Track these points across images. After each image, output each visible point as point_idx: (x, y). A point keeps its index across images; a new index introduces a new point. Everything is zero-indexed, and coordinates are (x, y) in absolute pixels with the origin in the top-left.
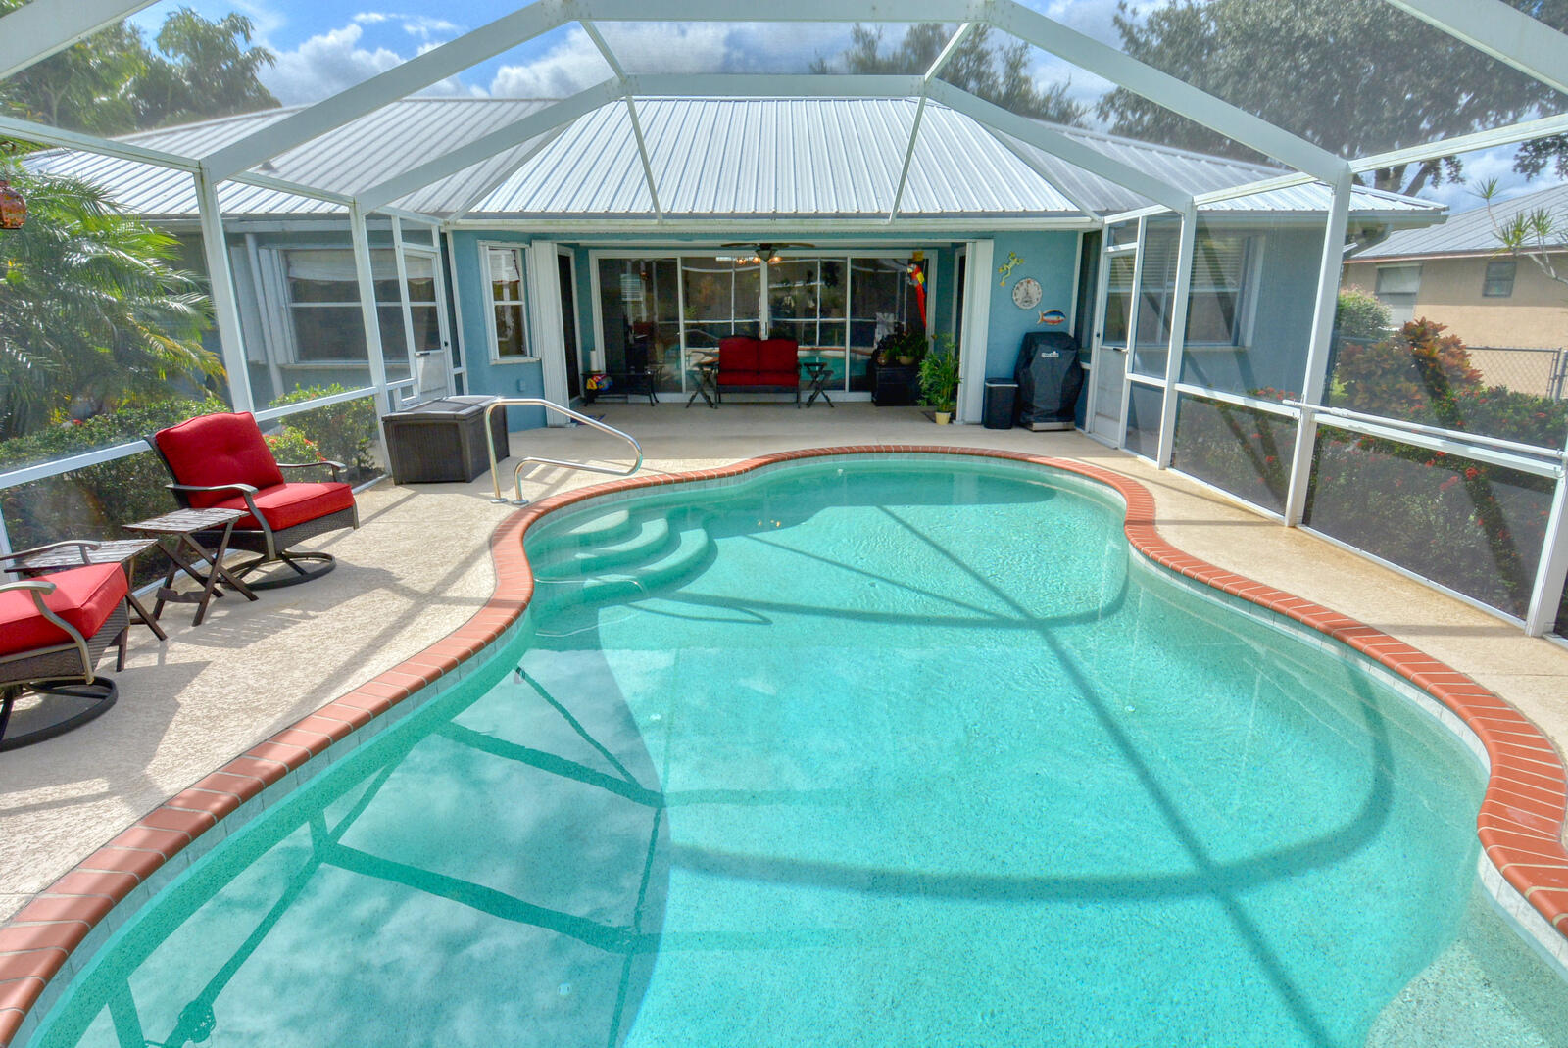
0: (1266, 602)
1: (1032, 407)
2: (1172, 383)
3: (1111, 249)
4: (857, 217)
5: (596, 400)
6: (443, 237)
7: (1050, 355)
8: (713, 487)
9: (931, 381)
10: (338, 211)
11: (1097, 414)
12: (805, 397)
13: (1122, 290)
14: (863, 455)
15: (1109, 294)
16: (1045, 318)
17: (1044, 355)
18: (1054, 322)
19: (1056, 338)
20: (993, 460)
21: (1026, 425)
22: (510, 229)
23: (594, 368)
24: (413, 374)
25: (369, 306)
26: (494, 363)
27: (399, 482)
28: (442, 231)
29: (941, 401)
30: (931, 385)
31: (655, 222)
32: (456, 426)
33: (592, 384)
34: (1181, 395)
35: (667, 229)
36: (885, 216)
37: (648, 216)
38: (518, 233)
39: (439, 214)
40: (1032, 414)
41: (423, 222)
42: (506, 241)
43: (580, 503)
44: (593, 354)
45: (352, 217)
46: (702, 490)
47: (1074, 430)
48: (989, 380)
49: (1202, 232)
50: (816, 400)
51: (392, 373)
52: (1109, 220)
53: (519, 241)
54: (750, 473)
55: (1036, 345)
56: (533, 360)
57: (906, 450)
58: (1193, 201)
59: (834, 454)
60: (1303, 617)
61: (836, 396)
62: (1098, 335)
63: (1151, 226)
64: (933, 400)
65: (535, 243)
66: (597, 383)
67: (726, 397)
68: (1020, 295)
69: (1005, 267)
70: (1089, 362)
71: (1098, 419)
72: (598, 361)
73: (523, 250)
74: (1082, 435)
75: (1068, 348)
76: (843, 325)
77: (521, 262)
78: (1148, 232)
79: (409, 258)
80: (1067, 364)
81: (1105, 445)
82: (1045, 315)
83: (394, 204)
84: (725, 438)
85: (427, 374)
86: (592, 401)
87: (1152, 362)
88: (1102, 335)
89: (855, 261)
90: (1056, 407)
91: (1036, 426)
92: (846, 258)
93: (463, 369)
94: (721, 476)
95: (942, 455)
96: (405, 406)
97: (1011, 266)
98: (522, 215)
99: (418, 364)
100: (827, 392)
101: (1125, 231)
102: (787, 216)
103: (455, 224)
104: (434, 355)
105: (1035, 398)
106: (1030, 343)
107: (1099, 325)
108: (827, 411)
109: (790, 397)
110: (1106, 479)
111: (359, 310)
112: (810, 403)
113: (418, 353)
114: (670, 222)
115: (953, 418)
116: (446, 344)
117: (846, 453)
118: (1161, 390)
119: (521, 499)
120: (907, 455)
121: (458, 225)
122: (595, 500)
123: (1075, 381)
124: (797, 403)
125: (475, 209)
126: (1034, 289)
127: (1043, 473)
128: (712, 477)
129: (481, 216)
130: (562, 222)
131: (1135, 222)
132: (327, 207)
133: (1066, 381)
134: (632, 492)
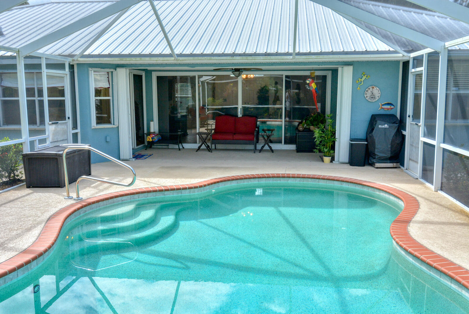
0: (446, 271)
1: (375, 155)
2: (439, 143)
3: (413, 70)
4: (277, 55)
5: (153, 147)
6: (72, 67)
7: (383, 127)
8: (186, 194)
9: (320, 139)
10: (6, 55)
11: (410, 159)
12: (259, 147)
13: (419, 92)
14: (275, 179)
15: (415, 94)
16: (384, 107)
17: (380, 126)
18: (388, 109)
19: (389, 118)
20: (345, 183)
21: (372, 165)
22: (103, 62)
23: (152, 130)
24: (47, 133)
25: (23, 99)
26: (93, 128)
27: (28, 187)
28: (71, 64)
29: (326, 150)
30: (321, 142)
31: (173, 58)
32: (57, 159)
33: (149, 139)
34: (444, 150)
35: (179, 62)
36: (290, 54)
37: (170, 55)
38: (110, 64)
39: (71, 56)
40: (375, 158)
41: (61, 60)
42: (104, 68)
43: (110, 201)
44: (152, 123)
45: (17, 57)
46: (180, 195)
47: (400, 168)
48: (352, 140)
49: (450, 61)
50: (264, 149)
51: (32, 133)
52: (413, 55)
53: (110, 68)
54: (208, 187)
55: (376, 121)
56: (114, 126)
57: (298, 177)
58: (445, 46)
59: (259, 178)
60: (463, 282)
61: (274, 146)
62: (409, 116)
63: (430, 58)
64: (322, 150)
65: (118, 70)
66: (152, 138)
67: (219, 146)
68: (369, 94)
69: (360, 80)
70: (405, 130)
71: (411, 162)
72: (154, 127)
73: (112, 72)
74: (402, 170)
75: (394, 123)
76: (281, 108)
77: (110, 78)
78: (429, 61)
79: (49, 77)
80: (394, 131)
81: (411, 176)
82: (383, 105)
83: (41, 51)
84: (206, 168)
85: (55, 133)
86: (151, 147)
87: (430, 132)
88: (411, 116)
89: (287, 77)
90: (389, 155)
91: (377, 165)
92: (283, 75)
93: (78, 130)
94: (190, 188)
95: (317, 180)
96: (39, 148)
97: (362, 80)
98: (109, 56)
99: (50, 128)
100: (271, 145)
101: (418, 61)
102: (240, 55)
103: (77, 60)
104: (60, 123)
105: (376, 150)
106: (374, 119)
107: (410, 110)
108: (269, 154)
109: (252, 147)
110: (399, 196)
111: (18, 101)
112: (260, 151)
113: (50, 123)
114: (181, 58)
115: (333, 160)
116: (69, 118)
117: (265, 177)
118: (433, 146)
119: (78, 197)
120: (299, 179)
121: (79, 61)
122: (120, 198)
123: (398, 141)
124: (255, 150)
125: (86, 53)
126: (376, 92)
127: (370, 191)
128: (185, 189)
129: (89, 56)
130: (128, 59)
131: (422, 56)
132: (9, 54)
133: (393, 141)
134: (141, 195)
